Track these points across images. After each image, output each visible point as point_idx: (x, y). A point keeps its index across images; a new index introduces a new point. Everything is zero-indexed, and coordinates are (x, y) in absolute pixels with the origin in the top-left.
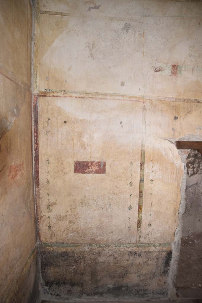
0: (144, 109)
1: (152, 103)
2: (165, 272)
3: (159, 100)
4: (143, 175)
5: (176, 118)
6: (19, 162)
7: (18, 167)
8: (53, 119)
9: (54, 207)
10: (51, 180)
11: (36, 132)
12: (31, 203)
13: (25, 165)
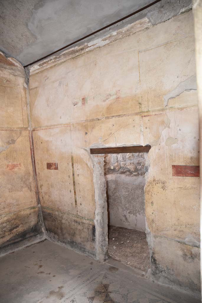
0: (71, 130)
1: (74, 126)
2: (94, 240)
3: (77, 123)
4: (74, 172)
5: (86, 133)
6: (15, 163)
7: (14, 165)
8: (38, 142)
9: (43, 187)
10: (40, 172)
11: (33, 149)
12: (30, 183)
13: (22, 165)
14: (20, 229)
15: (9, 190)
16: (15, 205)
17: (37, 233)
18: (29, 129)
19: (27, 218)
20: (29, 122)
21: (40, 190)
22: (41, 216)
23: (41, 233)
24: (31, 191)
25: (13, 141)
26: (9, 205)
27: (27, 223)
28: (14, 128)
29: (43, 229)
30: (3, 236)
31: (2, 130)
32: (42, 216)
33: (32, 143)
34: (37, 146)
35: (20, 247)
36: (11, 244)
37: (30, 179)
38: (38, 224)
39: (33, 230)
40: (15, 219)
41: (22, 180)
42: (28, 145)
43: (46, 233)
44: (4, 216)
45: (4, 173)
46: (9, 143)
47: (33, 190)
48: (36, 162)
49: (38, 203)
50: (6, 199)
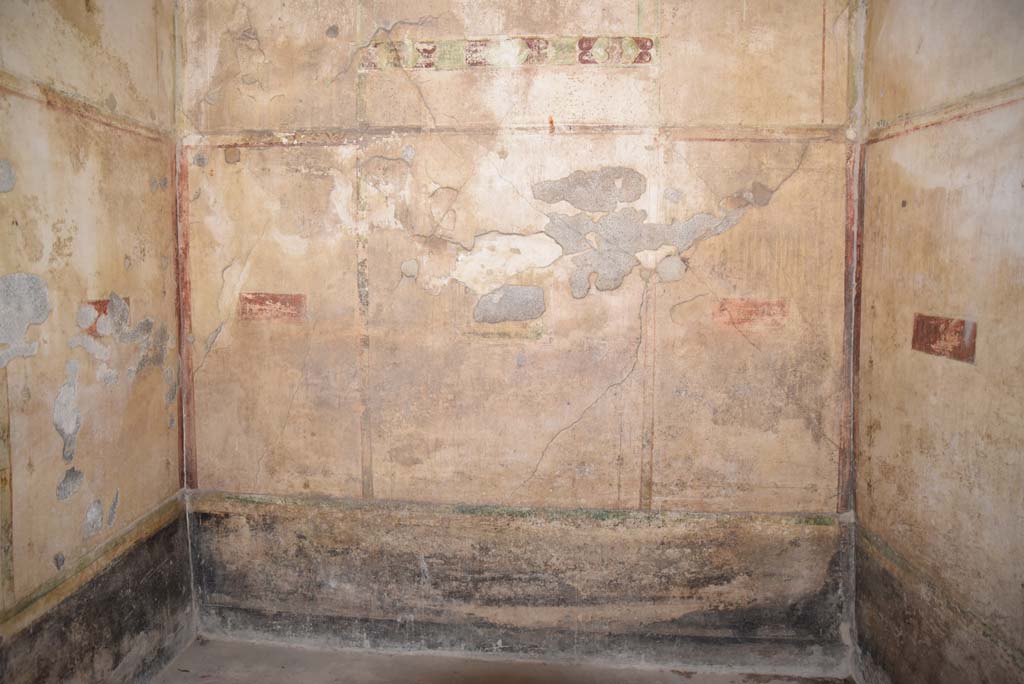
6: (760, 296)
7: (755, 306)
8: (887, 197)
9: (877, 435)
10: (876, 360)
11: (860, 235)
12: (821, 402)
13: (793, 309)
14: (737, 591)
15: (715, 412)
16: (729, 485)
17: (811, 637)
18: (851, 134)
19: (779, 555)
20: (855, 99)
21: (864, 447)
22: (848, 567)
23: (832, 644)
24: (818, 437)
25: (763, 194)
26: (705, 478)
27: (772, 575)
28: (773, 132)
29: (845, 631)
30: (660, 594)
31: (715, 140)
32: (853, 568)
33: (856, 206)
34: (878, 222)
35: (721, 664)
36: (684, 638)
37: (821, 382)
38: (826, 599)
39: (795, 618)
40: (721, 545)
41: (780, 383)
42: (835, 214)
43: (855, 652)
44: (675, 516)
45: (700, 335)
46: (739, 201)
47: (829, 435)
48: (866, 302)
49: (845, 506)
50: (695, 452)
